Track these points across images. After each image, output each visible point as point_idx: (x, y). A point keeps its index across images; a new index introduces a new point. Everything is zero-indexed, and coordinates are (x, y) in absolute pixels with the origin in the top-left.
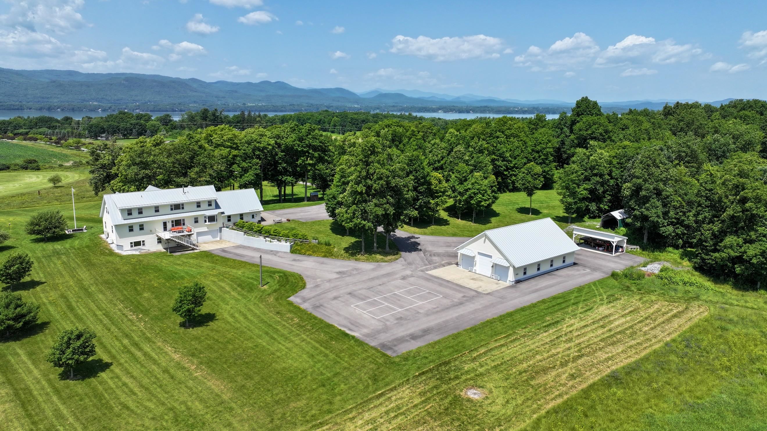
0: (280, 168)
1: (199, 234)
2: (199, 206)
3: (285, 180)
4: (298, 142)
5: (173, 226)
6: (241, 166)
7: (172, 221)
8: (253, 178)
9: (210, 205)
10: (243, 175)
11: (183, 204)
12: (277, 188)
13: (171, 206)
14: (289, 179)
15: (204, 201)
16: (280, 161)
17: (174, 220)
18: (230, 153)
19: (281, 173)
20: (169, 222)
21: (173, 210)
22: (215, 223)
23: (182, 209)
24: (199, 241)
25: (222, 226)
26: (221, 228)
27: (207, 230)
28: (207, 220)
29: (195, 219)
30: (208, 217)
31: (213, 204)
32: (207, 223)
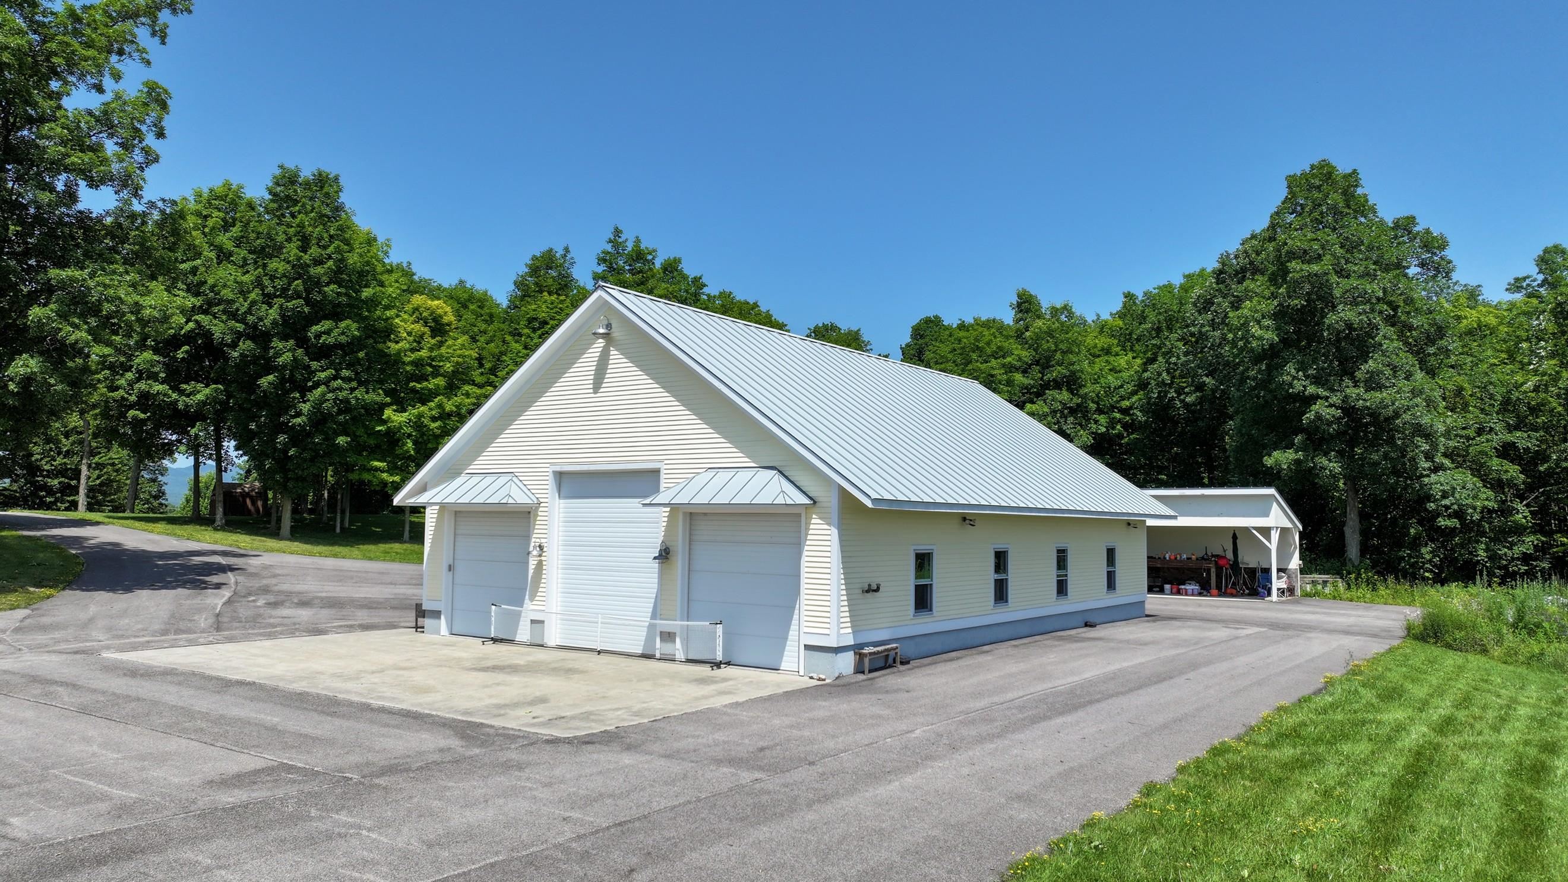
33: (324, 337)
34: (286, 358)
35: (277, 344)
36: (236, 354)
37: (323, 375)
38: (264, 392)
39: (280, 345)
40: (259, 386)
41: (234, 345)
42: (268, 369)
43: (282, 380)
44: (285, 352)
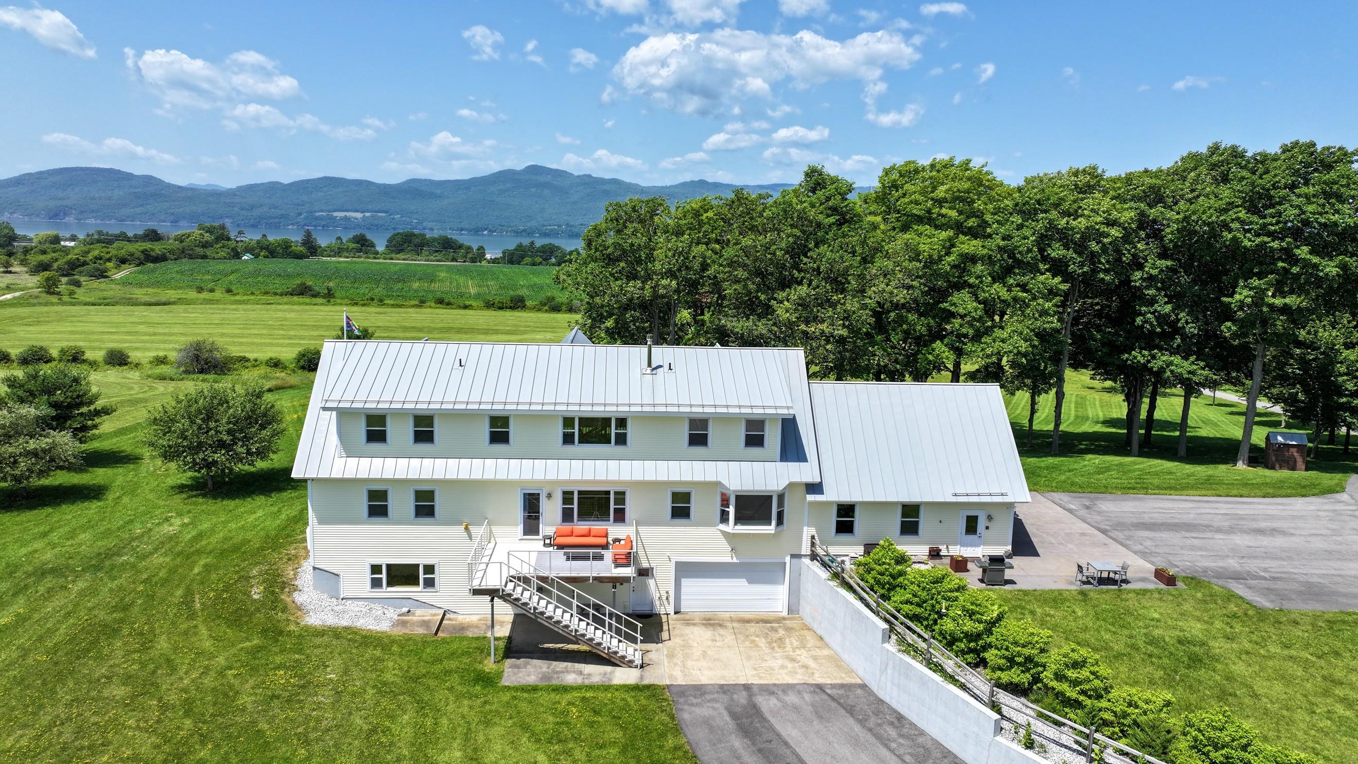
0: (1146, 318)
1: (685, 570)
2: (698, 440)
3: (1162, 370)
4: (1243, 214)
5: (567, 516)
6: (982, 296)
7: (567, 497)
8: (1024, 346)
9: (755, 440)
10: (988, 331)
11: (622, 422)
12: (1122, 397)
13: (568, 422)
14: (1182, 365)
15: (727, 419)
16: (1152, 292)
17: (576, 489)
18: (949, 245)
19: (1150, 341)
20: (549, 496)
21: (573, 442)
22: (771, 529)
23: (617, 443)
24: (683, 603)
25: (806, 549)
26: (796, 556)
27: (727, 558)
28: (731, 510)
29: (676, 497)
30: (738, 498)
31: (773, 437)
32: (731, 527)
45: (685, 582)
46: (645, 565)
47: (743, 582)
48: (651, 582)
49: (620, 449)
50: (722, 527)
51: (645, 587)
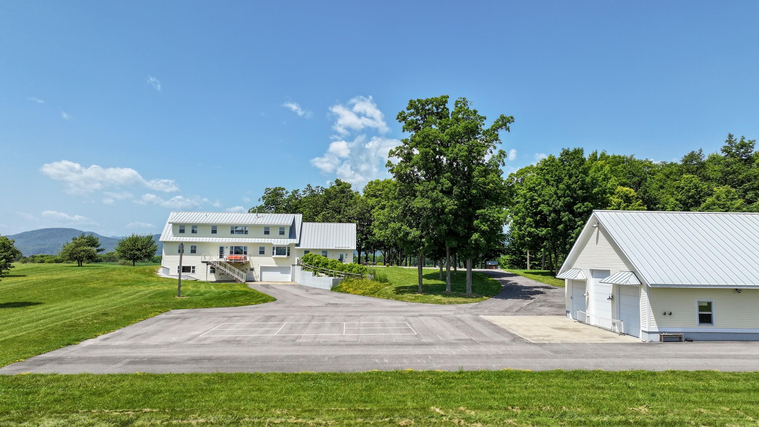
1: (264, 269)
2: (267, 233)
5: (231, 253)
7: (232, 247)
9: (282, 233)
11: (246, 228)
13: (232, 227)
15: (275, 226)
17: (234, 245)
20: (227, 247)
21: (233, 233)
22: (286, 256)
23: (245, 233)
24: (263, 279)
25: (296, 263)
26: (294, 265)
27: (275, 265)
28: (275, 251)
29: (261, 248)
30: (277, 247)
31: (287, 232)
32: (275, 256)
33: (579, 209)
34: (565, 218)
35: (562, 214)
36: (550, 218)
37: (579, 223)
38: (560, 230)
39: (563, 214)
40: (558, 229)
41: (550, 215)
42: (561, 222)
43: (566, 226)
44: (565, 216)
45: (263, 273)
46: (252, 267)
47: (279, 273)
48: (254, 272)
49: (246, 235)
50: (273, 256)
51: (252, 274)
